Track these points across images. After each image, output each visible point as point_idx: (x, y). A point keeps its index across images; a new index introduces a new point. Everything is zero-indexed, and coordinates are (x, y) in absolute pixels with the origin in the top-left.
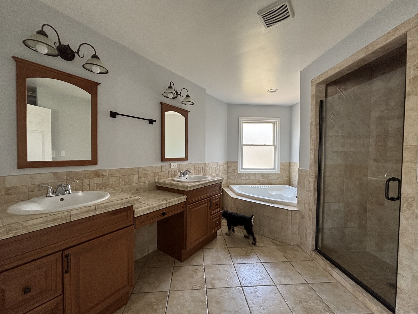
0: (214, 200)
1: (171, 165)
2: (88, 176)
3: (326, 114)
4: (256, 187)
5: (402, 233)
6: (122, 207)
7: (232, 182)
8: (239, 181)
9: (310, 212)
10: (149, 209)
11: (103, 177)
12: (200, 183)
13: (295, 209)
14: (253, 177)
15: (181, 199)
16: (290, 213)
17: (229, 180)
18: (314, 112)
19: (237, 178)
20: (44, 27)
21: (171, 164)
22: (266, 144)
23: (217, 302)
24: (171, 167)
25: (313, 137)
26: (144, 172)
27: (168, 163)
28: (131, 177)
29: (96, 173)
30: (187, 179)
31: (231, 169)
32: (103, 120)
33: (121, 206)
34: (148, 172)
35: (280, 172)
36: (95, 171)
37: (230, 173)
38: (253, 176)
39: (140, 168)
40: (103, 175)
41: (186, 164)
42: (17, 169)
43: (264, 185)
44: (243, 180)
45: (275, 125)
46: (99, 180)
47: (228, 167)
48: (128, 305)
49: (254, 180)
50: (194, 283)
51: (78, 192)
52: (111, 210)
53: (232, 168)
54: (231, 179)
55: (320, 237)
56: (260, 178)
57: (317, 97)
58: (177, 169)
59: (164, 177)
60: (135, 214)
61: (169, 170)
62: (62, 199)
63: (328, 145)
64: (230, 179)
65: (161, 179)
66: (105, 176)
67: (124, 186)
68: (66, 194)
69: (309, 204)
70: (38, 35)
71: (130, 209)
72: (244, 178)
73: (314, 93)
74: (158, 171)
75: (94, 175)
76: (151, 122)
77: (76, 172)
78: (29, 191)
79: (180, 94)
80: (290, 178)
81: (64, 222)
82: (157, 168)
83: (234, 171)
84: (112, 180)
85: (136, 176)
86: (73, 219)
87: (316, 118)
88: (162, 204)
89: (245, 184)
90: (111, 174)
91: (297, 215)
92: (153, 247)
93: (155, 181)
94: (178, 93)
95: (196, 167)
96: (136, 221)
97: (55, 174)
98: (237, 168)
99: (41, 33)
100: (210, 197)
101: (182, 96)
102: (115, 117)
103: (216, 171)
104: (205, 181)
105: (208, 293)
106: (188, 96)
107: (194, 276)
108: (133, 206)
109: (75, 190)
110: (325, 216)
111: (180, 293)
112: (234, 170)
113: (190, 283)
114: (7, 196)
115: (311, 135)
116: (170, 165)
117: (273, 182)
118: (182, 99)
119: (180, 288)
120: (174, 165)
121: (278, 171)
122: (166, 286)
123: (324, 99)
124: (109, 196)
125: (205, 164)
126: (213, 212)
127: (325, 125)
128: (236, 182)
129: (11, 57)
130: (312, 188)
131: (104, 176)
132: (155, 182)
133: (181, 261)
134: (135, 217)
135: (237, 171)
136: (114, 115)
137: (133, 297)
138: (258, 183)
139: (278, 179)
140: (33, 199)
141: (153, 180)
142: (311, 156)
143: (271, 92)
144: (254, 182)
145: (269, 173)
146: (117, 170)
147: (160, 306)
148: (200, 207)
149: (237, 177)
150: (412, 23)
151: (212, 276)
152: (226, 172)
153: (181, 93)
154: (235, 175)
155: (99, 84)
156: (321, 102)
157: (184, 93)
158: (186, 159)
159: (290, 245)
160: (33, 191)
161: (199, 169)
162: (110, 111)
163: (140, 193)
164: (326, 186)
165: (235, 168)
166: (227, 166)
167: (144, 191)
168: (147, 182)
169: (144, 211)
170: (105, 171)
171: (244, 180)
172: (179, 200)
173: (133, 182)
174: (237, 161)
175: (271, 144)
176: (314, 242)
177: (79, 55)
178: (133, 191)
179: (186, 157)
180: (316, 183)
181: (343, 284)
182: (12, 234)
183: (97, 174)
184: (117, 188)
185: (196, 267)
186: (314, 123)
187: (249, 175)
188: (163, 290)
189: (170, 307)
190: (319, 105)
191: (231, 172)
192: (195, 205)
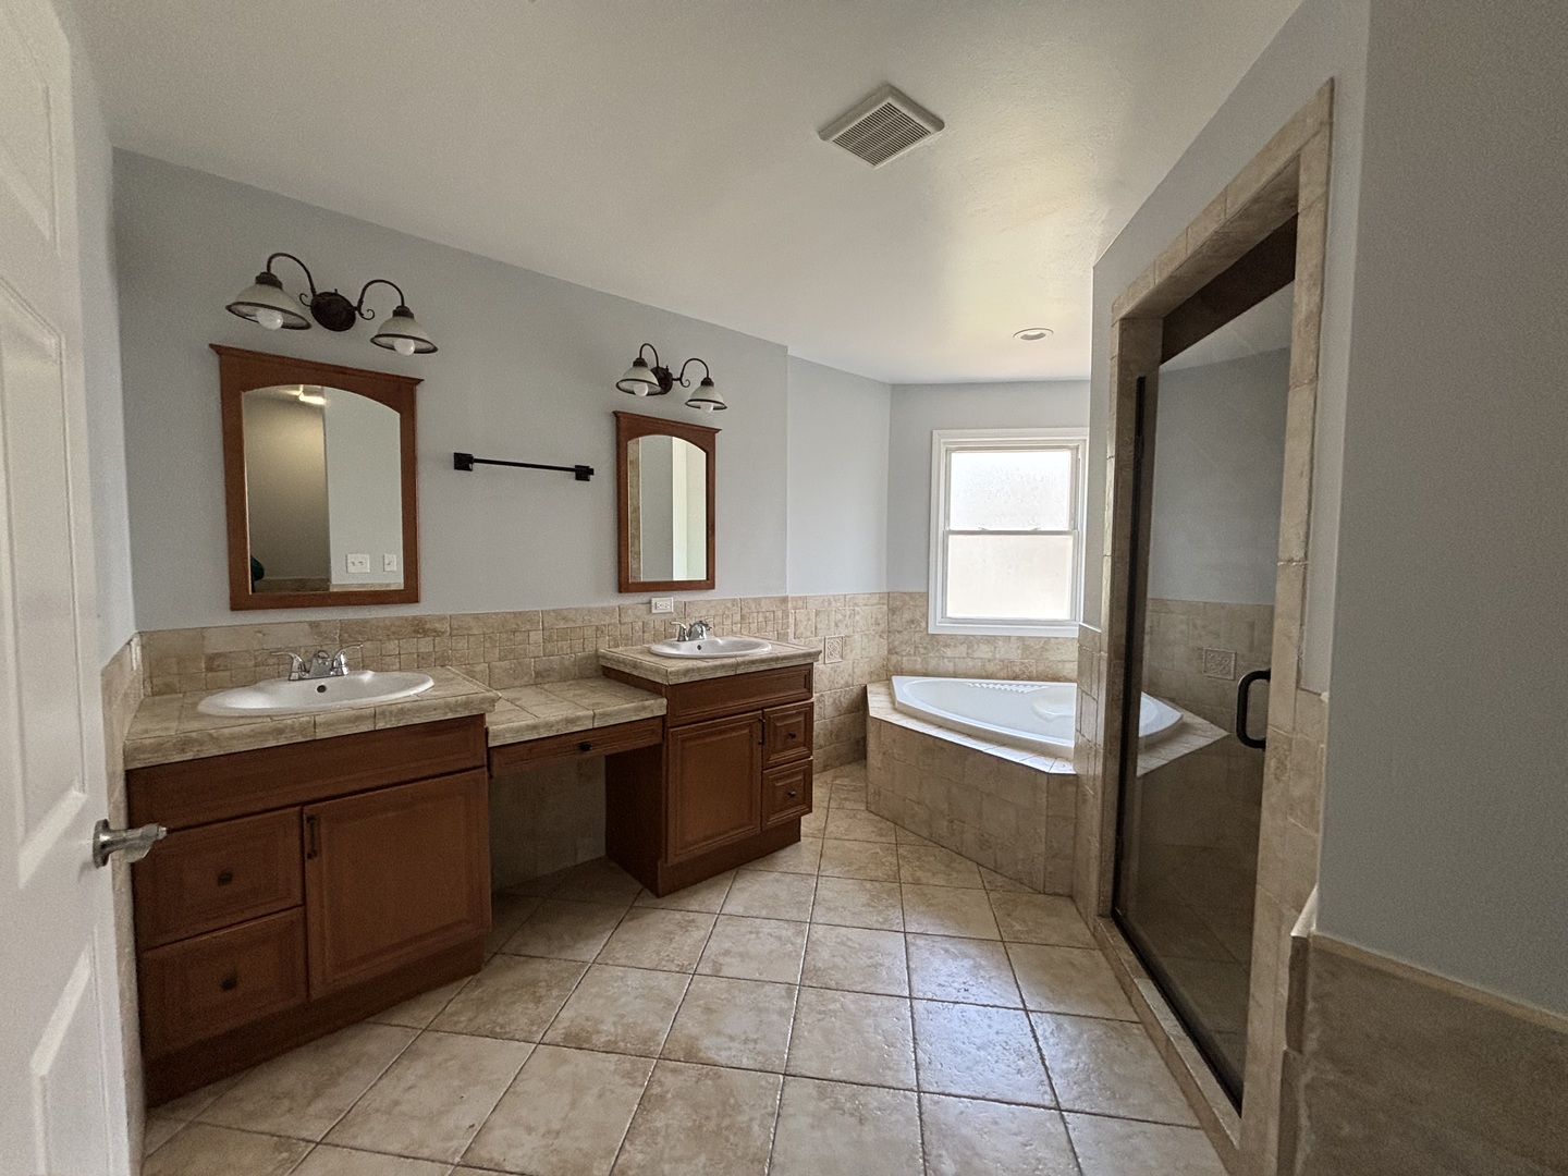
0: (778, 719)
1: (653, 603)
2: (394, 631)
4: (985, 686)
5: (1263, 859)
6: (450, 716)
7: (906, 663)
8: (933, 664)
9: (1098, 784)
10: (535, 727)
11: (435, 637)
12: (718, 662)
13: (1068, 769)
14: (984, 652)
15: (644, 708)
16: (1043, 781)
17: (894, 658)
19: (922, 651)
20: (274, 261)
21: (654, 601)
22: (1043, 529)
23: (708, 1010)
24: (654, 611)
26: (562, 625)
27: (643, 597)
28: (519, 637)
29: (418, 625)
30: (699, 647)
31: (901, 619)
32: (435, 480)
33: (446, 714)
34: (572, 625)
36: (415, 618)
37: (899, 632)
38: (984, 648)
39: (548, 612)
40: (435, 630)
41: (709, 602)
42: (229, 612)
43: (1030, 679)
44: (946, 660)
45: (1080, 457)
46: (425, 645)
47: (893, 611)
48: (478, 976)
49: (989, 661)
50: (668, 956)
51: (361, 674)
52: (417, 721)
53: (907, 616)
54: (902, 656)
56: (1014, 654)
57: (1126, 365)
58: (675, 615)
59: (628, 640)
60: (490, 739)
61: (647, 618)
62: (322, 689)
64: (897, 653)
65: (617, 646)
66: (443, 633)
67: (498, 664)
68: (333, 676)
70: (259, 286)
71: (473, 724)
72: (949, 652)
74: (607, 623)
75: (410, 629)
76: (583, 473)
77: (366, 622)
78: (256, 665)
79: (680, 379)
81: (300, 739)
82: (605, 611)
83: (913, 626)
84: (462, 644)
85: (536, 637)
86: (321, 734)
87: (1122, 444)
88: (579, 718)
89: (955, 676)
90: (456, 628)
91: (1071, 790)
92: (591, 846)
93: (597, 651)
94: (675, 377)
95: (745, 610)
96: (496, 759)
97: (314, 625)
98: (926, 616)
99: (267, 279)
100: (762, 709)
101: (686, 384)
102: (468, 469)
103: (836, 625)
104: (744, 656)
105: (693, 985)
106: (707, 382)
107: (677, 938)
108: (483, 715)
109: (358, 666)
111: (619, 971)
112: (912, 622)
113: (658, 953)
114: (209, 674)
116: (650, 603)
117: (1067, 670)
118: (689, 393)
119: (622, 961)
120: (665, 603)
122: (590, 951)
124: (431, 683)
125: (784, 600)
126: (774, 758)
128: (918, 667)
129: (207, 347)
131: (438, 633)
132: (597, 656)
133: (658, 896)
134: (490, 745)
135: (923, 624)
136: (463, 462)
137: (498, 960)
138: (1002, 674)
140: (261, 684)
141: (590, 649)
143: (1026, 337)
144: (991, 668)
145: (1049, 638)
146: (476, 617)
147: (555, 992)
148: (720, 738)
149: (925, 648)
150: (1310, 121)
151: (727, 945)
152: (881, 628)
153: (682, 375)
154: (918, 641)
155: (420, 381)
156: (1141, 383)
157: (695, 375)
158: (709, 583)
159: (1040, 893)
160: (264, 664)
161: (761, 619)
162: (456, 454)
163: (546, 686)
165: (918, 615)
166: (885, 607)
167: (563, 679)
168: (571, 652)
169: (518, 730)
170: (441, 619)
171: (950, 661)
172: (636, 710)
173: (525, 650)
174: (924, 590)
175: (1066, 529)
176: (1108, 889)
177: (361, 315)
178: (526, 679)
179: (708, 579)
180: (1120, 680)
182: (191, 753)
183: (420, 628)
184: (478, 668)
185: (691, 916)
187: (969, 641)
188: (578, 959)
189: (579, 997)
190: (1134, 395)
191: (900, 629)
192: (703, 728)
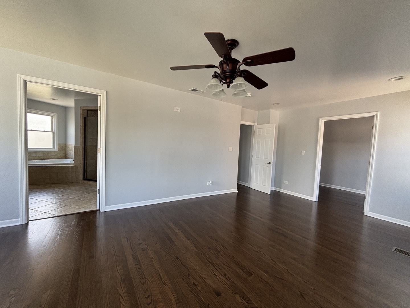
3: (87, 123)
9: (81, 165)
13: (73, 165)
16: (70, 167)
18: (82, 121)
22: (46, 131)
25: (82, 131)
35: (58, 150)
43: (45, 159)
45: (53, 118)
55: (86, 174)
56: (41, 155)
57: (83, 115)
63: (88, 135)
69: (80, 161)
73: (82, 113)
80: (65, 154)
87: (83, 124)
91: (74, 168)
110: (88, 166)
115: (81, 131)
117: (53, 157)
121: (56, 149)
123: (86, 116)
127: (87, 127)
130: (81, 153)
138: (39, 159)
139: (56, 155)
142: (81, 140)
143: (53, 99)
145: (49, 151)
156: (85, 117)
164: (88, 153)
175: (50, 131)
176: (83, 177)
180: (83, 152)
181: (93, 184)
186: (82, 126)
